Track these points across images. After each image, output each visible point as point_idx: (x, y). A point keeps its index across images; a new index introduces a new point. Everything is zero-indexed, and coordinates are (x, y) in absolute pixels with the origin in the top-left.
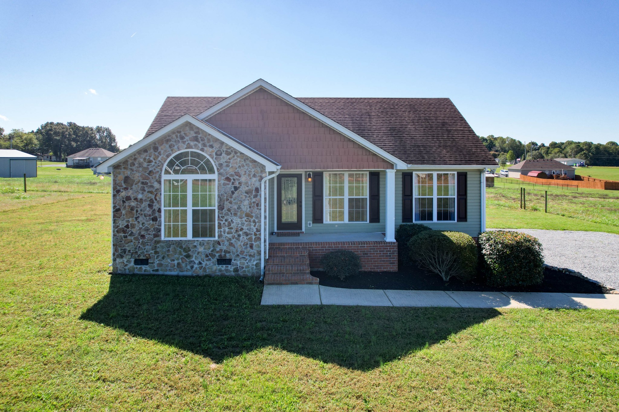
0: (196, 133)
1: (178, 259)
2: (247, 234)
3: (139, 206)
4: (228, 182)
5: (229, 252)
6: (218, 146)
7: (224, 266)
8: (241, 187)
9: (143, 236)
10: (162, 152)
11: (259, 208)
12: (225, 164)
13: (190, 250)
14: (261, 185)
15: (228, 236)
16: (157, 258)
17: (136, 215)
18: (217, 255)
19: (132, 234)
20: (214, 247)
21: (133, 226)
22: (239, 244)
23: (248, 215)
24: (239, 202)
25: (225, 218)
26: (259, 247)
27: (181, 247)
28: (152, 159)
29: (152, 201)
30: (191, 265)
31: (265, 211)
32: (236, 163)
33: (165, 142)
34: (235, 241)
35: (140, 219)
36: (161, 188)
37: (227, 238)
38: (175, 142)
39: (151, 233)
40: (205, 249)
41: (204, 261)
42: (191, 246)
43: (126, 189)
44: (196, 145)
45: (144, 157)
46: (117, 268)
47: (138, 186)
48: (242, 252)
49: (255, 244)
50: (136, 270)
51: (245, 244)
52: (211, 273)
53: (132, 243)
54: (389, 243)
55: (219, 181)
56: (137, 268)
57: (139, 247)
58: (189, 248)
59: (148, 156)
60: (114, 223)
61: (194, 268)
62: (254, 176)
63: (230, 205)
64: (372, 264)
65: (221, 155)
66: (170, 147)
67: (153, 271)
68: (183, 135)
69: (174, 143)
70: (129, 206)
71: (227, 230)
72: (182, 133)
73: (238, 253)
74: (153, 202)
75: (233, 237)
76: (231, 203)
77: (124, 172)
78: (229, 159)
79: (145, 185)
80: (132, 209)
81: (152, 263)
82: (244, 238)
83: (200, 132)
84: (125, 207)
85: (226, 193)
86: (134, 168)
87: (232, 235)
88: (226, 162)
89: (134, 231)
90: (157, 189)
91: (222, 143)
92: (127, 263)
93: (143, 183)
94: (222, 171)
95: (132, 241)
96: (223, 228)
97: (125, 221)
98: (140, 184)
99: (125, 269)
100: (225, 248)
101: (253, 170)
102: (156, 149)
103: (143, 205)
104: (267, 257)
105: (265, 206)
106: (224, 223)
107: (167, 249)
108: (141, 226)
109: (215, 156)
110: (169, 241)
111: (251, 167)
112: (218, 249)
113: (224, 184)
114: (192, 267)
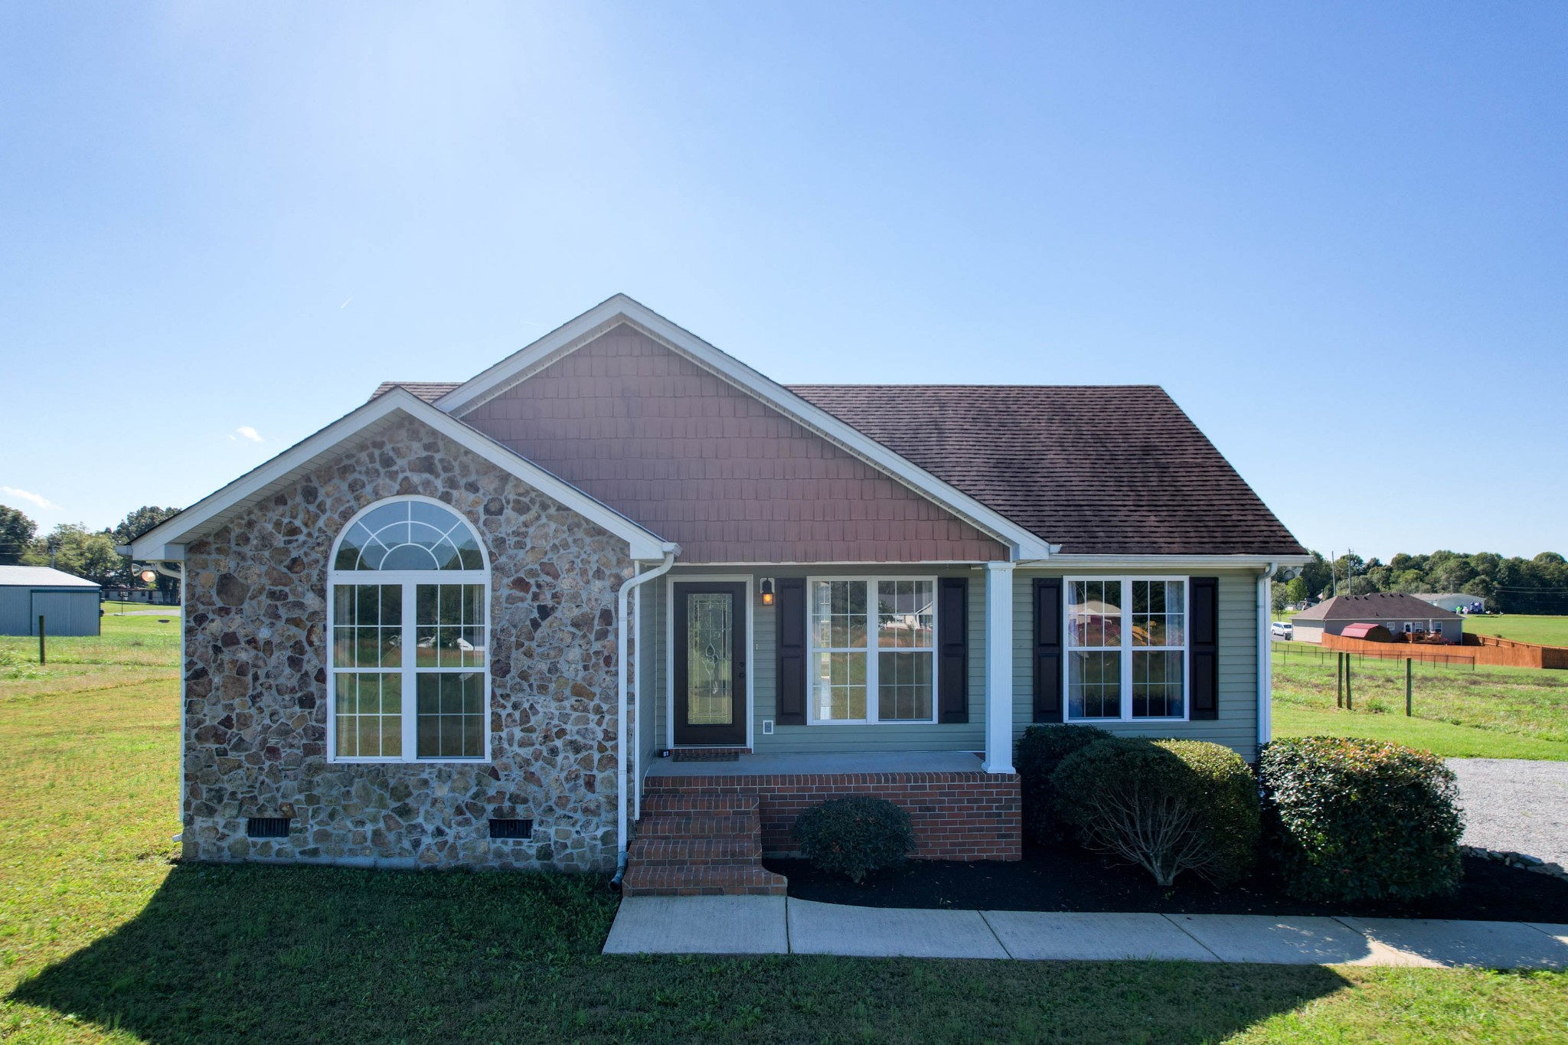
0: (427, 447)
1: (374, 820)
2: (576, 748)
3: (261, 663)
4: (522, 594)
5: (525, 801)
6: (493, 486)
7: (511, 841)
8: (560, 608)
9: (273, 752)
10: (329, 503)
11: (612, 669)
12: (512, 541)
13: (410, 794)
14: (617, 601)
15: (522, 751)
16: (313, 817)
17: (254, 688)
18: (490, 808)
19: (240, 745)
20: (479, 784)
21: (245, 721)
22: (553, 779)
23: (579, 691)
24: (552, 653)
25: (513, 699)
26: (613, 784)
27: (384, 785)
28: (298, 523)
29: (298, 647)
30: (415, 836)
31: (630, 680)
32: (546, 537)
33: (336, 475)
34: (543, 768)
35: (266, 700)
36: (324, 611)
37: (518, 759)
38: (367, 473)
39: (295, 742)
40: (453, 790)
41: (450, 827)
42: (412, 781)
43: (224, 611)
44: (427, 484)
45: (275, 518)
46: (196, 844)
47: (259, 603)
48: (562, 801)
49: (599, 776)
50: (252, 850)
51: (572, 778)
52: (471, 861)
53: (240, 771)
54: (996, 776)
55: (494, 590)
56: (255, 845)
57: (263, 783)
58: (407, 787)
59: (288, 514)
60: (187, 712)
61: (423, 847)
62: (599, 574)
63: (526, 662)
64: (945, 838)
65: (500, 512)
66: (352, 487)
67: (302, 853)
68: (391, 454)
69: (364, 478)
70: (234, 662)
71: (518, 733)
72: (388, 448)
73: (551, 803)
74: (302, 652)
75: (537, 756)
76: (529, 654)
77: (217, 563)
78: (525, 525)
79: (278, 599)
80: (242, 670)
81: (301, 831)
82: (567, 760)
83: (441, 444)
84: (221, 665)
85: (515, 626)
86: (247, 550)
87: (531, 749)
88: (516, 533)
89: (247, 734)
90: (315, 613)
91: (505, 477)
92: (226, 832)
93: (272, 595)
94: (503, 559)
95: (240, 767)
96: (506, 730)
97: (220, 707)
98: (263, 597)
99: (220, 849)
100: (511, 788)
101: (594, 558)
102: (310, 494)
103: (273, 661)
104: (637, 816)
105: (630, 665)
106: (509, 715)
107: (343, 789)
108: (267, 721)
109: (483, 517)
110: (349, 765)
111: (588, 549)
112: (492, 792)
113: (511, 600)
114: (416, 844)
